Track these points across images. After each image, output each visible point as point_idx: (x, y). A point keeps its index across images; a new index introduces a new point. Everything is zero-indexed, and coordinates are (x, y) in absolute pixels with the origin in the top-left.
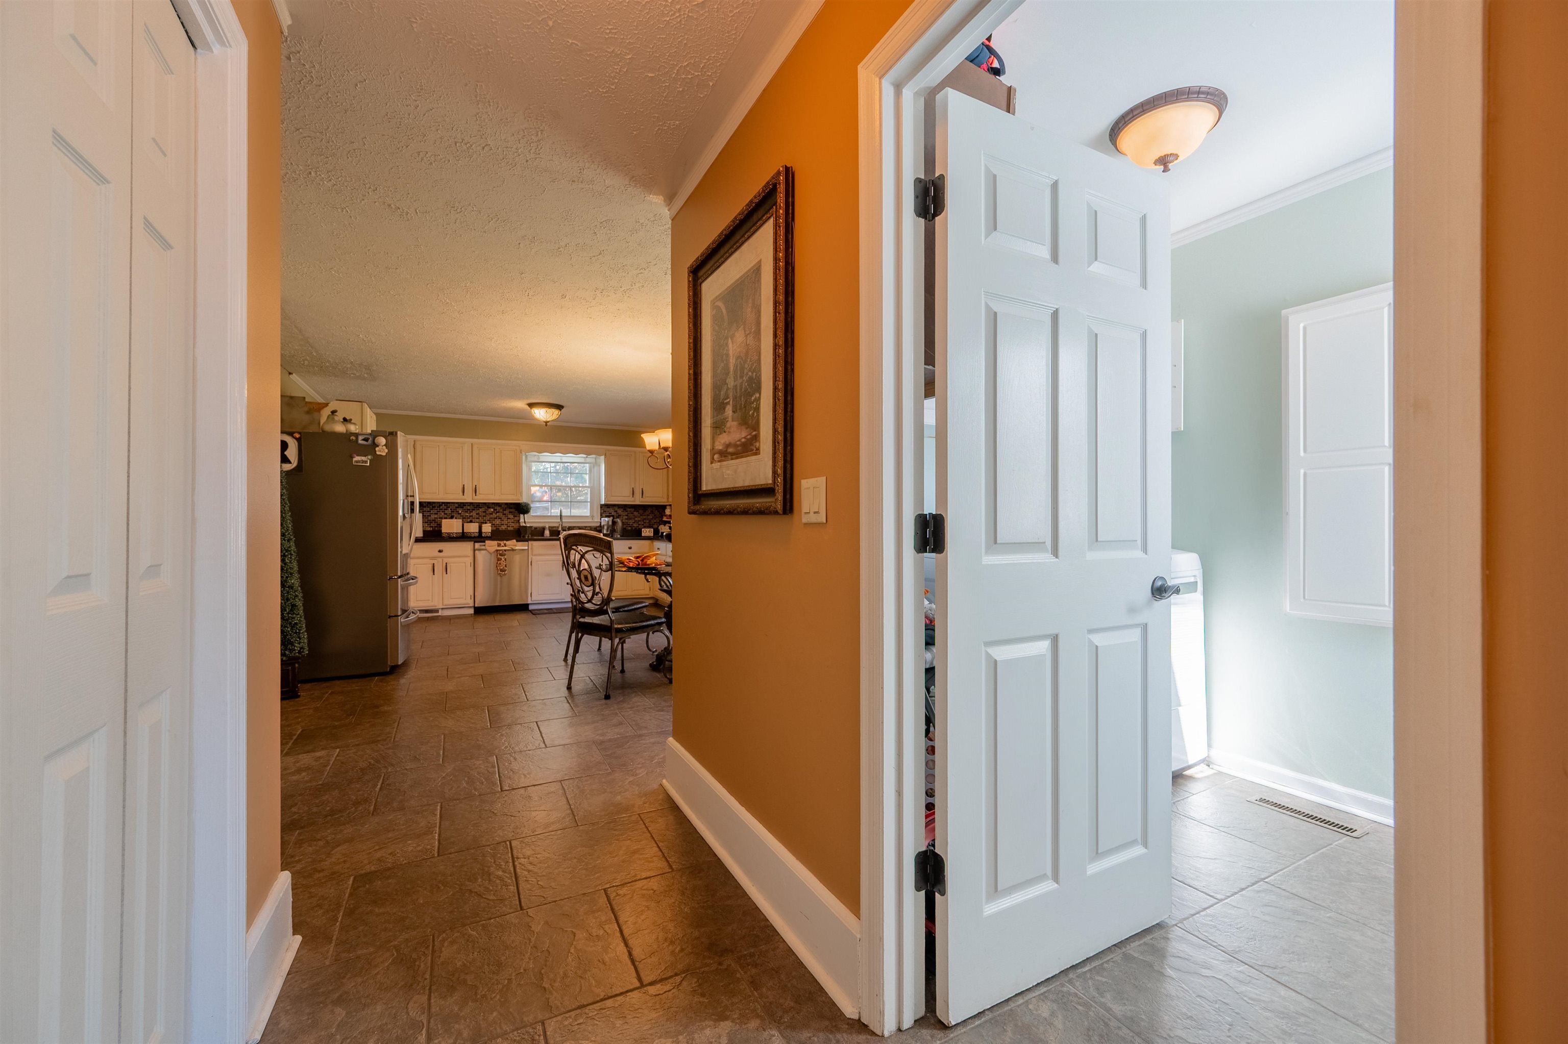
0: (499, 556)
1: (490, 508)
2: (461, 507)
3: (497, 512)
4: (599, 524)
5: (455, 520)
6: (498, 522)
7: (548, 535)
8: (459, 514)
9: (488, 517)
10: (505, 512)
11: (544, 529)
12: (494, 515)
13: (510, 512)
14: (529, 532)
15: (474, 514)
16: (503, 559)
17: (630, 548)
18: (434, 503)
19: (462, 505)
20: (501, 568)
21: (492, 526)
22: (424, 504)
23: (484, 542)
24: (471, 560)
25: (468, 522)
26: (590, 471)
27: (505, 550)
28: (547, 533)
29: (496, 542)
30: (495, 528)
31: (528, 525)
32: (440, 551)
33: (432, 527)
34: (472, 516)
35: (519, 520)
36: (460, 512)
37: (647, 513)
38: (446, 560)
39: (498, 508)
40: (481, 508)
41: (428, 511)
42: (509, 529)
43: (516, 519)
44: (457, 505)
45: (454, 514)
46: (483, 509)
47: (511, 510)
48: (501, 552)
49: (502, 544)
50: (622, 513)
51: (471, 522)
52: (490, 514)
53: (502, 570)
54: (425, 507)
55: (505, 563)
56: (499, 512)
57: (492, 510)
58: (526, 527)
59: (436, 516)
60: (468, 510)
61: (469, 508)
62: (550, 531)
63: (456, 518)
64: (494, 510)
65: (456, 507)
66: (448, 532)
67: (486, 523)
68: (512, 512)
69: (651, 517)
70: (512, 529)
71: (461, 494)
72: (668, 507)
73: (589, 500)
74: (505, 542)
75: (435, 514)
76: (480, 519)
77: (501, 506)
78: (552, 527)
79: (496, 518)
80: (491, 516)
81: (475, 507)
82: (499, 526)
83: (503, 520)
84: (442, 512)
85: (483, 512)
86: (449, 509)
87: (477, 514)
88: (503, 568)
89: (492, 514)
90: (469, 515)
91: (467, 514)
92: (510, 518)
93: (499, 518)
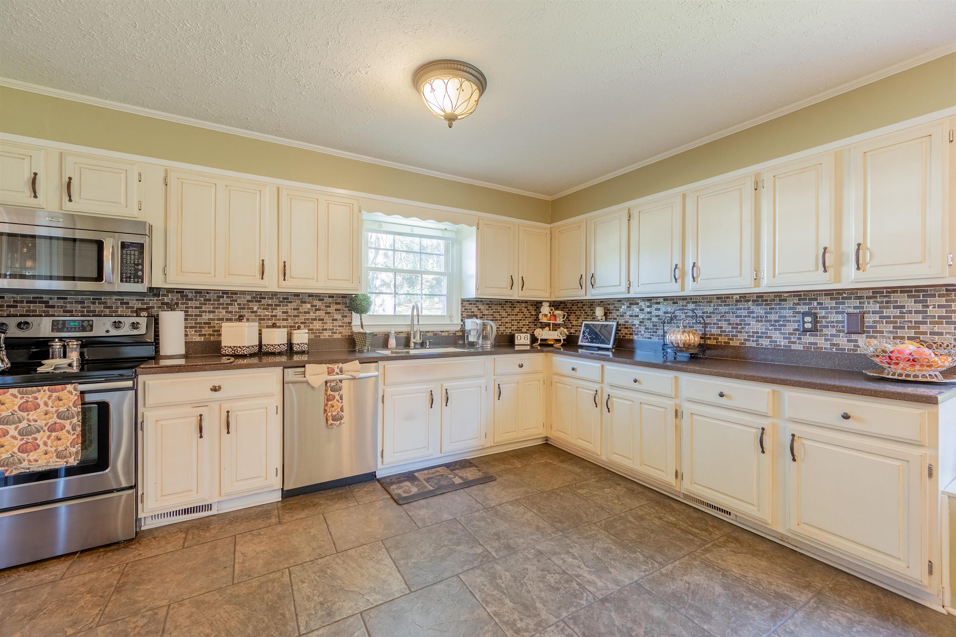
0: (329, 392)
1: (305, 303)
2: (256, 301)
3: (316, 310)
4: (458, 328)
5: (247, 324)
6: (317, 325)
7: (394, 346)
8: (252, 312)
9: (302, 318)
10: (329, 310)
11: (386, 338)
12: (312, 315)
13: (336, 310)
14: (368, 342)
15: (279, 312)
16: (337, 397)
17: (521, 366)
18: (208, 292)
19: (258, 297)
20: (334, 413)
21: (308, 333)
22: (190, 295)
23: (304, 366)
24: (277, 400)
25: (268, 327)
26: (447, 250)
27: (341, 381)
28: (392, 342)
29: (324, 367)
30: (312, 336)
31: (368, 332)
32: (215, 389)
33: (205, 335)
34: (276, 316)
35: (350, 323)
36: (255, 309)
37: (516, 310)
38: (226, 406)
39: (318, 303)
40: (291, 302)
41: (196, 308)
42: (336, 336)
43: (347, 320)
44: (249, 297)
45: (245, 312)
46: (294, 305)
47: (338, 307)
48: (333, 384)
49: (337, 370)
50: (486, 312)
51: (274, 326)
52: (305, 313)
53: (335, 419)
54: (192, 300)
55: (340, 405)
56: (319, 310)
57: (309, 306)
58: (365, 334)
59: (211, 316)
60: (268, 305)
61: (270, 302)
62: (396, 338)
63: (248, 320)
64: (312, 306)
65: (248, 301)
66: (232, 345)
67: (299, 328)
68: (339, 310)
69: (520, 316)
70: (339, 336)
71: (258, 276)
72: (544, 304)
73: (444, 292)
74: (341, 365)
75: (209, 312)
76: (290, 321)
77: (323, 300)
78: (399, 332)
79: (315, 320)
80: (308, 316)
81: (280, 302)
82: (319, 333)
83: (326, 323)
84: (223, 308)
85: (294, 309)
86: (236, 304)
87: (283, 312)
88: (338, 414)
89: (309, 313)
90: (270, 314)
91: (267, 313)
92: (336, 320)
93: (319, 320)
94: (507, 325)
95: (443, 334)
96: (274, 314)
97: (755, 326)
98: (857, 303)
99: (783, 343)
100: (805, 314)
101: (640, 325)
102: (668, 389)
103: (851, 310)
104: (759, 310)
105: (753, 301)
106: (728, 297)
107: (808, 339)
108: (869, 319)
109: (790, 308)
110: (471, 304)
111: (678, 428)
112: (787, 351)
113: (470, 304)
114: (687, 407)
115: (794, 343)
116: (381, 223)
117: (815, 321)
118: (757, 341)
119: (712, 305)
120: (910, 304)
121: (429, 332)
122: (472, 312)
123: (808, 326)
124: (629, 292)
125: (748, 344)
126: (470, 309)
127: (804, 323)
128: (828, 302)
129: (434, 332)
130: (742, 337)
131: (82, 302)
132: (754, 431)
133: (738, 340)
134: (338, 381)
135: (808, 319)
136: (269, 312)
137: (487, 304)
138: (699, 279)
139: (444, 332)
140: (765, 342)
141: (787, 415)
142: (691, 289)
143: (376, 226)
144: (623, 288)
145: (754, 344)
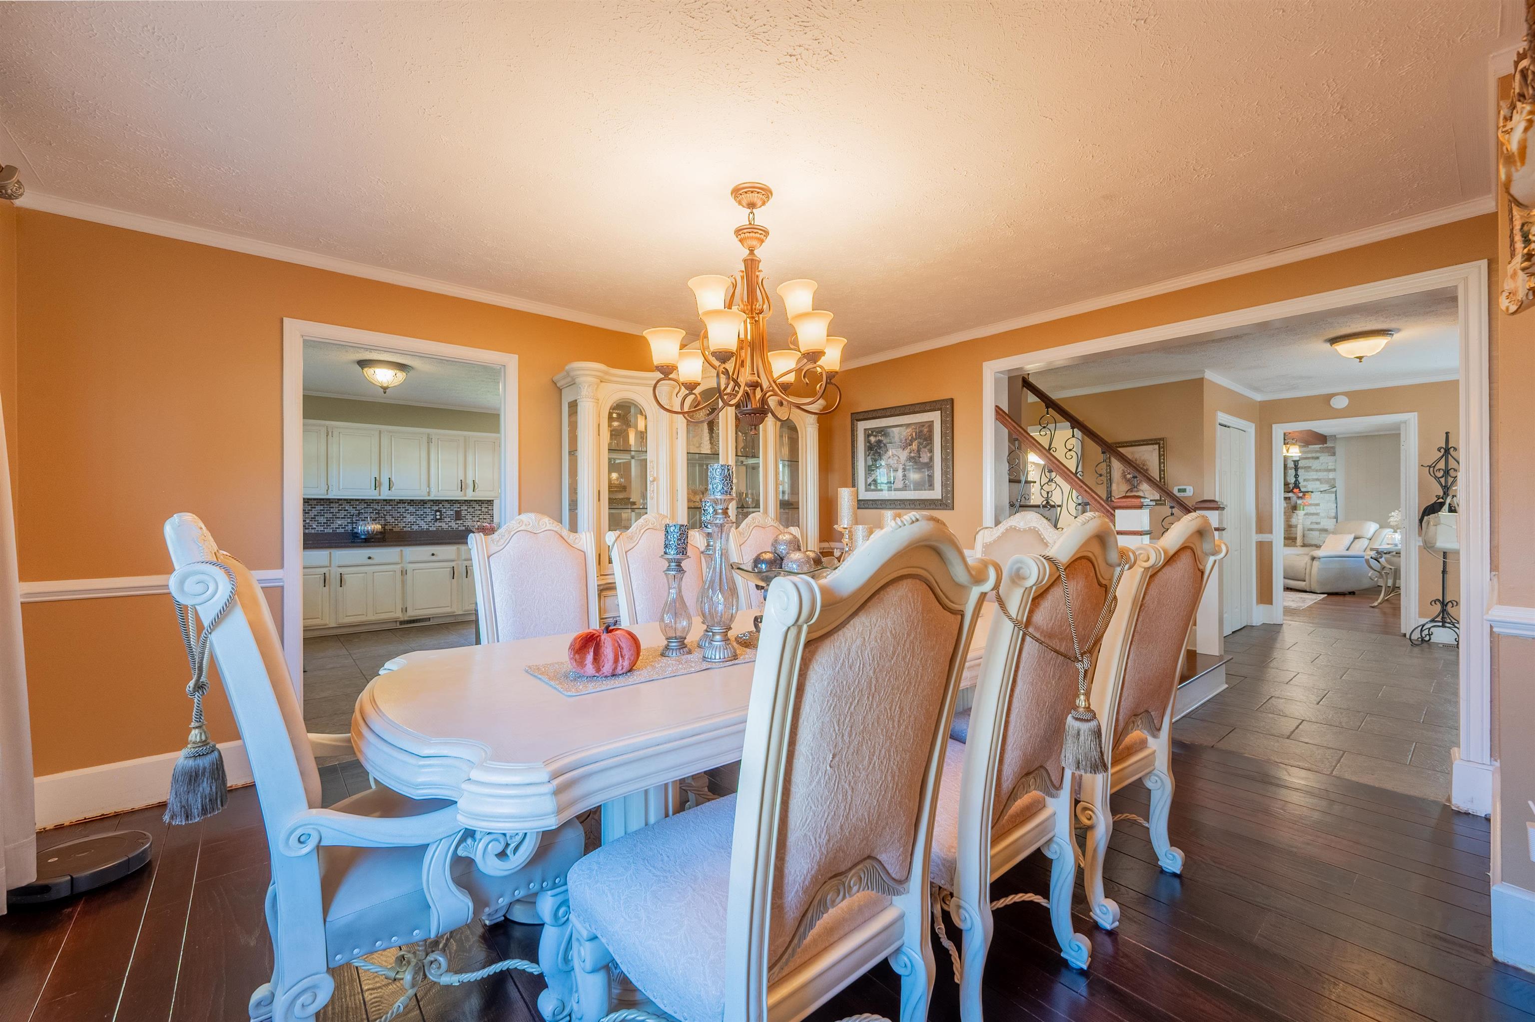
97: (410, 518)
98: (459, 505)
99: (425, 527)
100: (437, 511)
101: (312, 521)
102: (397, 559)
103: (456, 509)
104: (412, 509)
105: (408, 503)
106: (391, 500)
107: (438, 524)
108: (464, 513)
109: (429, 508)
111: (403, 582)
112: (428, 531)
114: (410, 567)
115: (431, 526)
117: (441, 515)
118: (411, 527)
119: (380, 505)
120: (477, 507)
123: (438, 517)
124: (327, 494)
125: (405, 529)
127: (436, 515)
128: (447, 505)
130: (402, 525)
132: (449, 569)
133: (398, 527)
135: (438, 513)
138: (393, 488)
140: (415, 527)
141: (463, 558)
142: (385, 494)
144: (324, 491)
145: (409, 529)
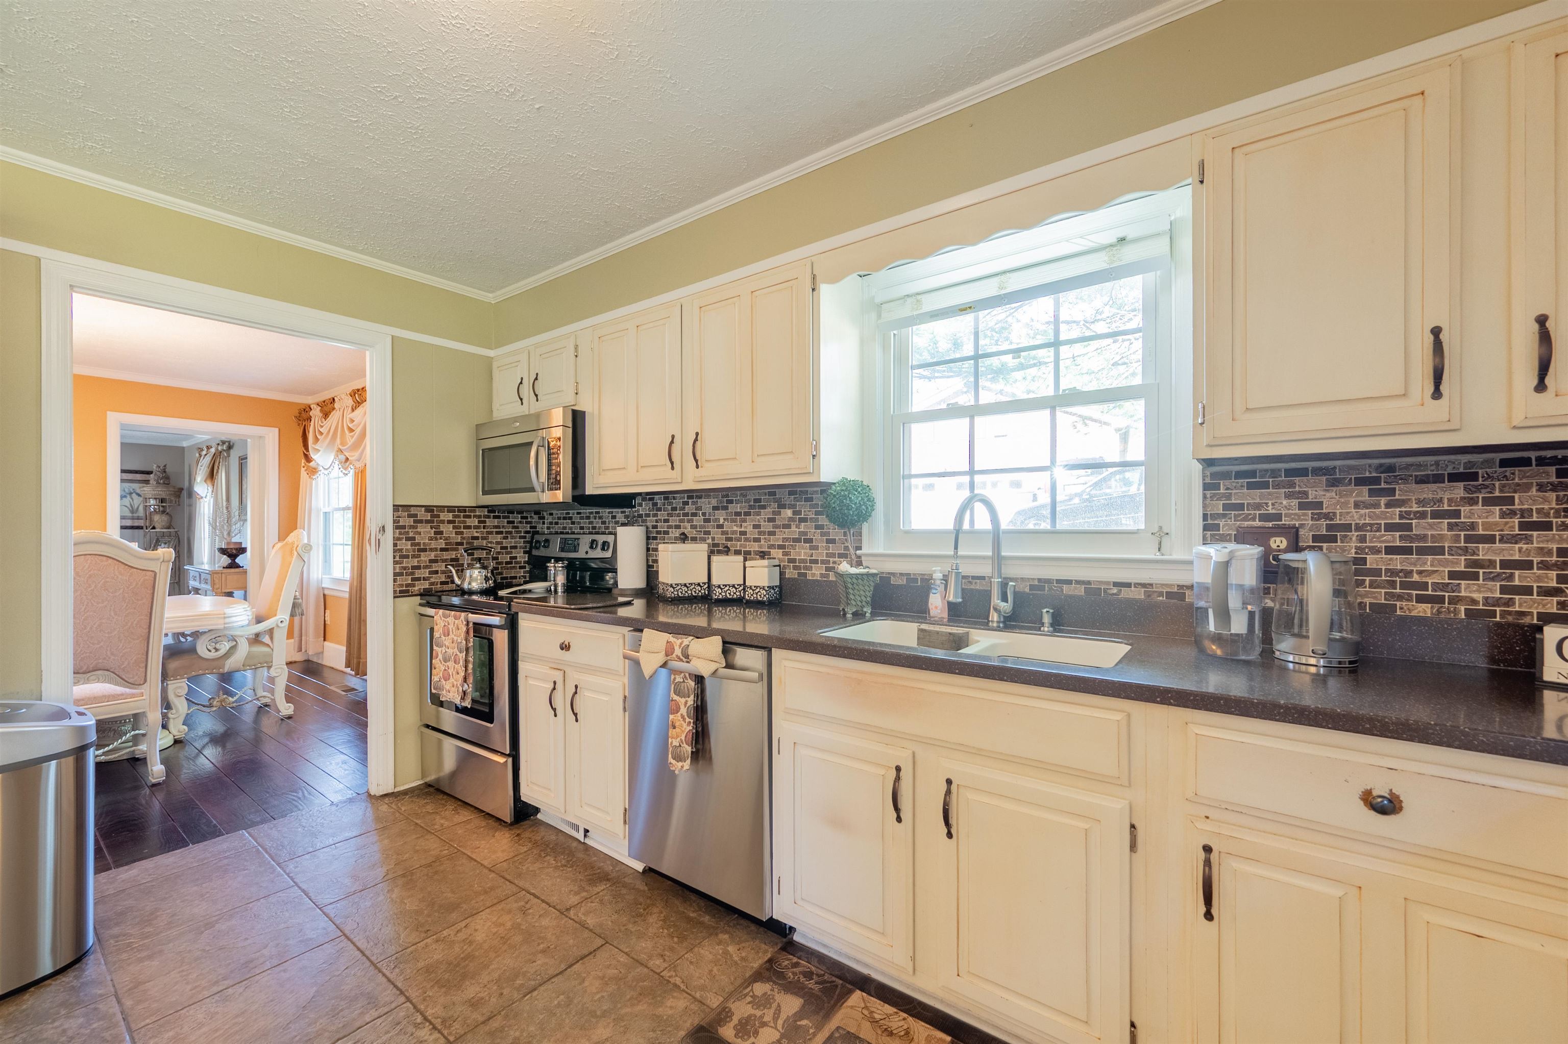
1: (784, 505)
2: (722, 508)
9: (779, 538)
16: (683, 710)
19: (725, 500)
24: (621, 688)
28: (937, 605)
29: (664, 639)
40: (764, 507)
49: (678, 651)
52: (784, 527)
57: (789, 513)
71: (668, 464)
76: (762, 542)
77: (811, 499)
78: (974, 577)
79: (797, 540)
80: (786, 534)
81: (751, 507)
82: (806, 568)
83: (816, 548)
84: (689, 521)
85: (770, 520)
86: (701, 512)
87: (755, 527)
88: (680, 746)
89: (789, 527)
90: (739, 530)
91: (735, 528)
92: (833, 541)
93: (806, 541)
94: (1519, 578)
95: (1126, 593)
96: (743, 529)
110: (1265, 485)
113: (1250, 486)
116: (919, 297)
121: (1069, 582)
122: (1265, 518)
126: (1258, 506)
129: (1089, 583)
131: (588, 518)
134: (687, 675)
136: (737, 526)
137: (1360, 482)
139: (1128, 585)
143: (906, 311)
